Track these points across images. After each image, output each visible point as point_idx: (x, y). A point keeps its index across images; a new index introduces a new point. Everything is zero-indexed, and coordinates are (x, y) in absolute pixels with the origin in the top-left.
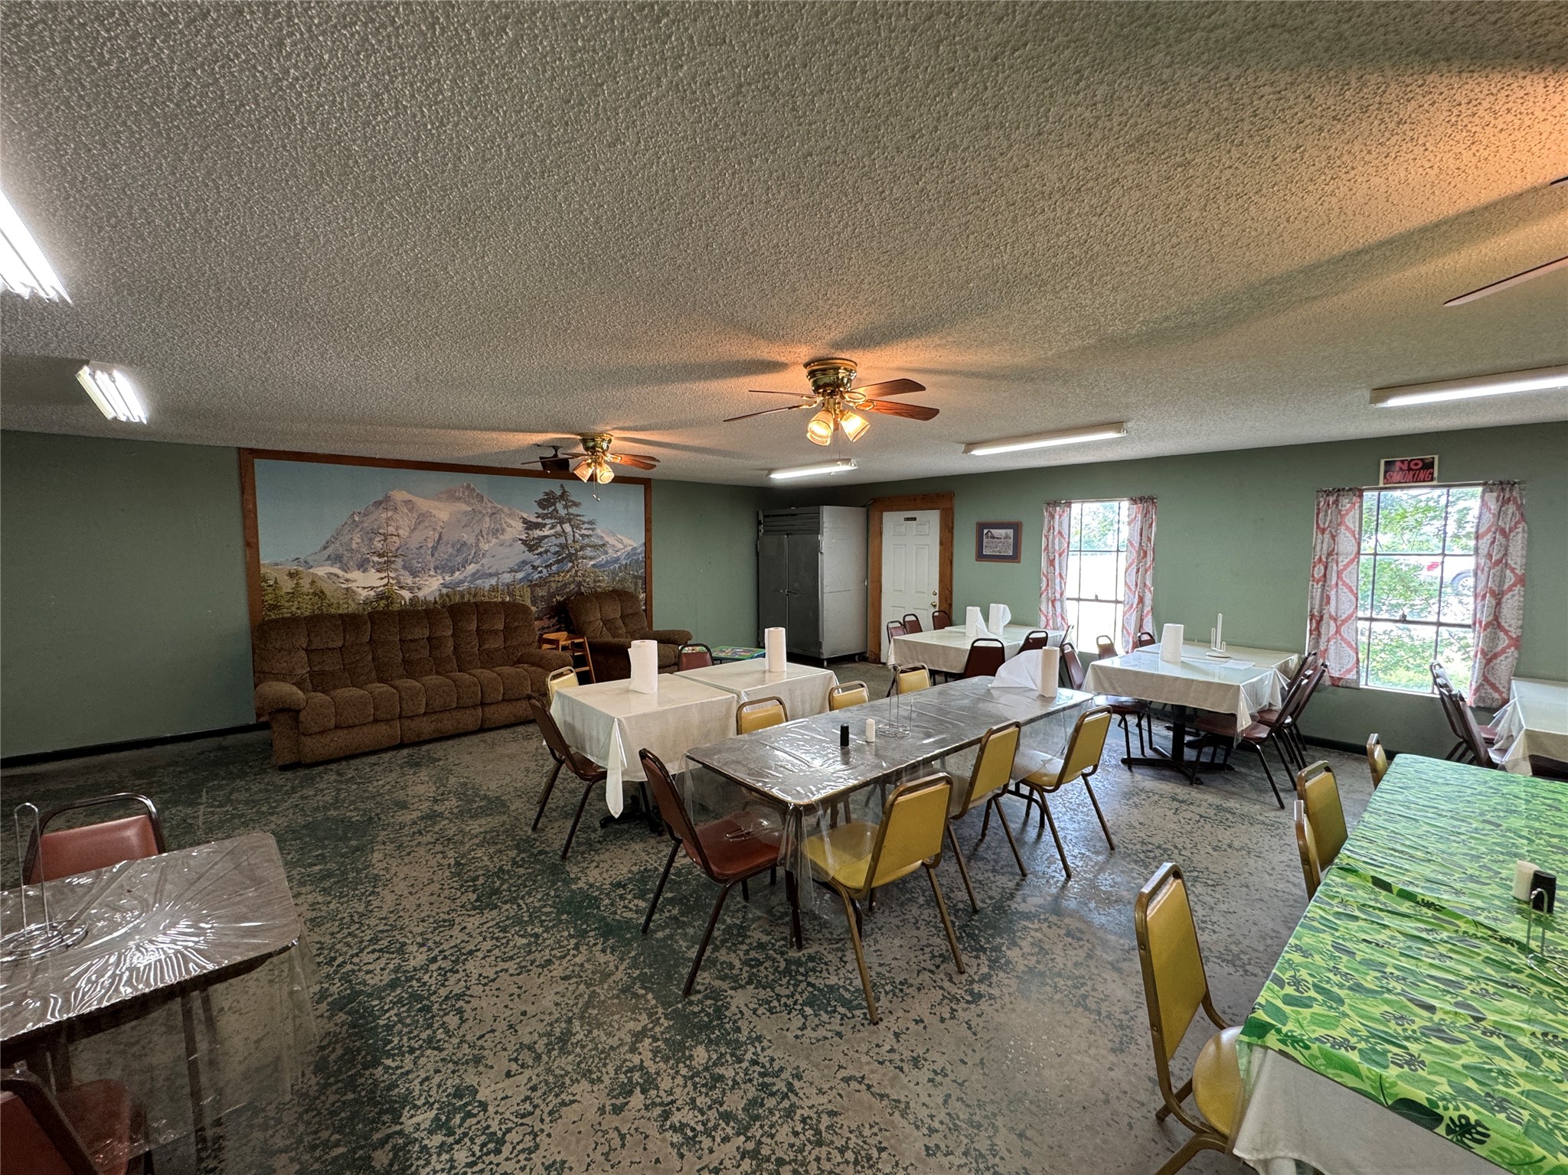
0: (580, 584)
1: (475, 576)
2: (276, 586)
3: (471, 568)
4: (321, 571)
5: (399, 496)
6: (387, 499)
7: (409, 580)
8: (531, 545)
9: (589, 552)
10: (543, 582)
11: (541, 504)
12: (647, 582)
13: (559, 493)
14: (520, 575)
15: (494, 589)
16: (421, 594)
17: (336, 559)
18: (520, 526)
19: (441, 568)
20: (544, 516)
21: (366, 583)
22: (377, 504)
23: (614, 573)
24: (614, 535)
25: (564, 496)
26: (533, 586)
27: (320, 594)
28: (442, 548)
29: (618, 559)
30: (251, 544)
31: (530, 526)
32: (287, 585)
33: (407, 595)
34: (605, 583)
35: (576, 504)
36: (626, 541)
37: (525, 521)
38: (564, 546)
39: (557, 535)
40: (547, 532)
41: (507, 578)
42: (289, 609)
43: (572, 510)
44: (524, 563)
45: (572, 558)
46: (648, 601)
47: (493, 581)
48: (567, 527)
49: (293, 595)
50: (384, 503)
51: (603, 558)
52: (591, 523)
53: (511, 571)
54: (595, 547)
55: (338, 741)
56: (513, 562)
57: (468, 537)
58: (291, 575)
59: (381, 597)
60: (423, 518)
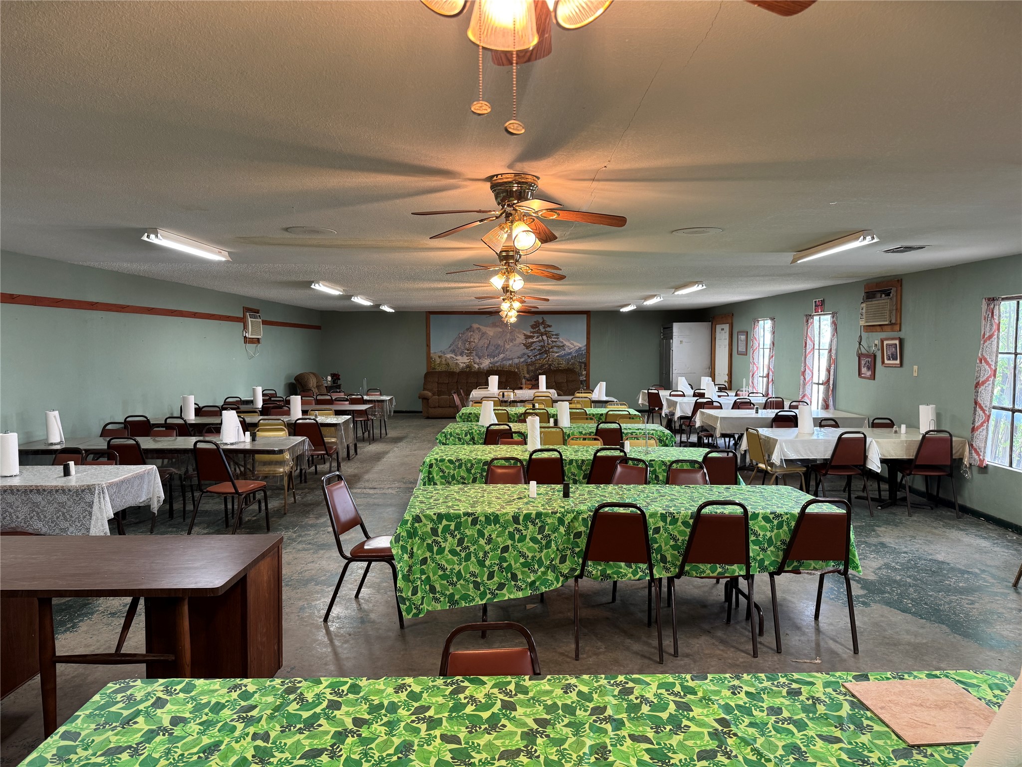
0: (550, 365)
1: (503, 359)
2: (435, 361)
3: (502, 356)
4: (448, 356)
5: (475, 326)
6: (471, 327)
7: (477, 360)
8: (528, 346)
9: (555, 349)
10: (533, 363)
11: (532, 327)
12: (586, 365)
13: (541, 321)
14: (522, 360)
15: (510, 365)
16: (482, 366)
17: (453, 351)
18: (523, 337)
19: (491, 356)
20: (533, 333)
21: (462, 361)
22: (467, 329)
23: (569, 360)
24: (569, 341)
25: (543, 323)
26: (528, 365)
27: (448, 365)
28: (490, 347)
29: (570, 353)
30: (428, 346)
31: (527, 337)
32: (438, 361)
33: (476, 366)
34: (564, 365)
35: (549, 326)
36: (576, 344)
37: (525, 335)
38: (543, 347)
39: (540, 341)
40: (535, 340)
41: (516, 361)
42: (439, 369)
43: (548, 329)
44: (524, 354)
45: (547, 352)
46: (588, 375)
47: (510, 362)
48: (545, 337)
49: (440, 364)
50: (470, 329)
51: (563, 352)
52: (557, 335)
53: (518, 358)
54: (558, 347)
55: (439, 411)
56: (519, 354)
57: (500, 342)
58: (440, 357)
59: (468, 366)
60: (484, 334)
